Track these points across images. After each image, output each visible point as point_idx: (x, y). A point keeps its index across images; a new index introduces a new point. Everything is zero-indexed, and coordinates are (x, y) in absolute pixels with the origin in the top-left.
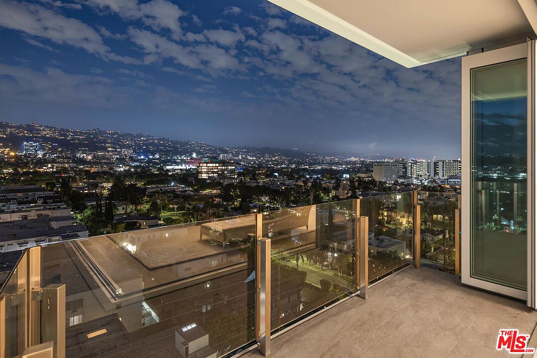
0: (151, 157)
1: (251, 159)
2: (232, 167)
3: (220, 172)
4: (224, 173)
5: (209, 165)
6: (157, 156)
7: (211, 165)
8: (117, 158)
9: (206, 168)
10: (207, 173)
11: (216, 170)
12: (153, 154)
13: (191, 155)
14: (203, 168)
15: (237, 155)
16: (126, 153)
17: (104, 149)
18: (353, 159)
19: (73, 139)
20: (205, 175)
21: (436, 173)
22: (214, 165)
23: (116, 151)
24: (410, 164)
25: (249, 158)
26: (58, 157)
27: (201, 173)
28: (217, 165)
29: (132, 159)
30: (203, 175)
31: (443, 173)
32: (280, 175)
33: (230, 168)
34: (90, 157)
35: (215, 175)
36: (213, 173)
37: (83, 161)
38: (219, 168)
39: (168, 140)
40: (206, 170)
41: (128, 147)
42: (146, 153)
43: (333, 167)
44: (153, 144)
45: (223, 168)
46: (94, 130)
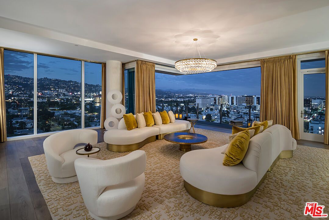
0: (76, 94)
6: (79, 93)
8: (56, 95)
12: (77, 92)
13: (99, 93)
14: (97, 100)
16: (61, 91)
17: (49, 89)
18: (191, 95)
19: (31, 84)
20: (98, 104)
21: (232, 103)
23: (56, 90)
24: (218, 98)
26: (21, 94)
27: (96, 103)
29: (64, 95)
31: (236, 103)
34: (39, 94)
40: (99, 101)
41: (63, 88)
42: (73, 91)
43: (178, 100)
44: (77, 86)
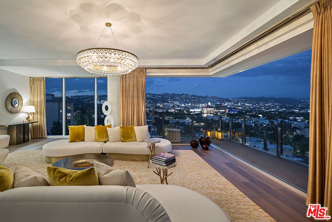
0: (187, 105)
1: (248, 105)
2: (223, 111)
3: (215, 113)
4: (218, 114)
5: (208, 109)
6: (190, 105)
7: (209, 109)
8: (172, 106)
9: (206, 111)
10: (207, 113)
11: (212, 112)
12: (188, 104)
13: (207, 103)
14: (204, 110)
15: (238, 103)
16: (176, 103)
17: (168, 102)
19: (156, 98)
20: (206, 115)
22: (211, 109)
23: (172, 102)
25: (246, 104)
26: (151, 106)
27: (203, 113)
28: (213, 109)
29: (178, 106)
30: (204, 115)
32: (263, 116)
33: (221, 111)
34: (161, 106)
35: (212, 115)
36: (210, 113)
37: (159, 107)
38: (214, 111)
39: (196, 96)
41: (177, 100)
42: (185, 103)
44: (188, 98)
45: (217, 111)
46: (165, 93)
